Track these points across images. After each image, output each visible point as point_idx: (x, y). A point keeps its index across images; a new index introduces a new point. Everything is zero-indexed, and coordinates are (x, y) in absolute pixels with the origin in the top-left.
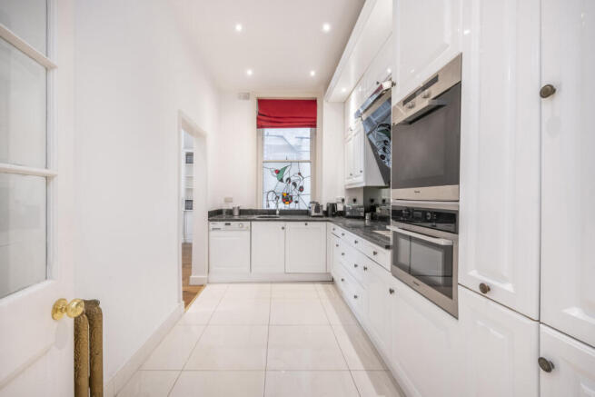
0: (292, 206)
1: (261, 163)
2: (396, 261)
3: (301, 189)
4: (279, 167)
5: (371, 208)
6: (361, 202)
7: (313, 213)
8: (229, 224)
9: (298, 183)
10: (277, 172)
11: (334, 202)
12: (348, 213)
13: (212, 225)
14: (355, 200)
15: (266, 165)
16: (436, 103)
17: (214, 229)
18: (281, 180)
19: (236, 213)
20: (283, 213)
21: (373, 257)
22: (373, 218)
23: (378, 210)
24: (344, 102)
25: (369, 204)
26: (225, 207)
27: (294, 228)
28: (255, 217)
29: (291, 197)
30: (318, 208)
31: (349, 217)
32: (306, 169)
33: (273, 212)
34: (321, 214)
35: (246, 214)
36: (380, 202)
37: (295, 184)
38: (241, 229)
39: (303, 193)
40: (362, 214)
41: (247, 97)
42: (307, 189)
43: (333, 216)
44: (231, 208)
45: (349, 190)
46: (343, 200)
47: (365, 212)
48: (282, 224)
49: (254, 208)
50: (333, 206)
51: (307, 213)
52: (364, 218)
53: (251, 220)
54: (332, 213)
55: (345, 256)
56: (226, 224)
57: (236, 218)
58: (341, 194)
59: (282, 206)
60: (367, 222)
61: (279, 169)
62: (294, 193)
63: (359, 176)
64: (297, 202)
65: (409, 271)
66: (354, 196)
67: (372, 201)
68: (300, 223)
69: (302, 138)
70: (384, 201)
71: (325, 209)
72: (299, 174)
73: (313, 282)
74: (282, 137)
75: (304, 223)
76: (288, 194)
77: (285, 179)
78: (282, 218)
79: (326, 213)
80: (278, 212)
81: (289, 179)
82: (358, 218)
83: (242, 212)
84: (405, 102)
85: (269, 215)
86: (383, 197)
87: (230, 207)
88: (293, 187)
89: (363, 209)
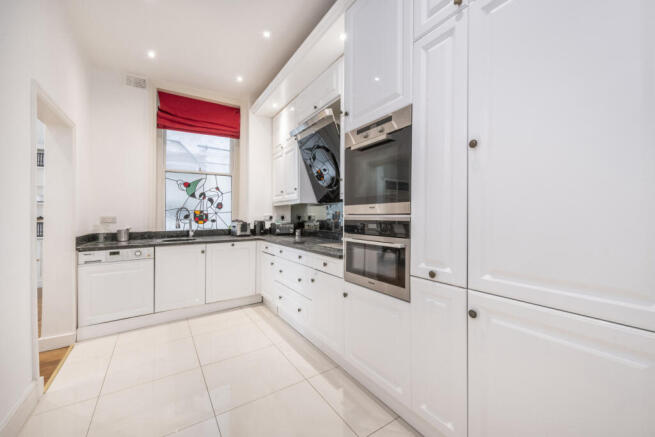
0: (208, 226)
1: (163, 173)
2: (349, 268)
3: (220, 206)
4: (190, 179)
5: (299, 224)
6: (288, 219)
7: (239, 233)
8: (118, 253)
9: (215, 199)
10: (187, 185)
11: (262, 219)
12: (278, 231)
13: (83, 257)
14: (283, 218)
15: (168, 175)
16: (390, 137)
17: (86, 262)
18: (193, 195)
19: (124, 238)
20: (198, 234)
21: (324, 269)
22: (303, 234)
23: (306, 227)
24: (272, 118)
25: (296, 221)
26: (103, 230)
27: (219, 250)
28: (159, 241)
29: (207, 216)
30: (244, 226)
31: (279, 235)
32: (225, 184)
33: (186, 234)
34: (248, 232)
35: (141, 239)
36: (306, 219)
37: (211, 200)
38: (139, 258)
39: (222, 210)
40: (292, 231)
41: (141, 84)
42: (227, 206)
43: (262, 234)
44: (114, 231)
45: (277, 208)
46: (271, 218)
47: (295, 229)
48: (203, 246)
49: (154, 230)
50: (262, 224)
51: (229, 233)
52: (294, 234)
53: (154, 246)
54: (260, 231)
55: (283, 273)
56: (112, 254)
57: (124, 244)
58: (269, 212)
59: (195, 226)
60: (297, 238)
61: (190, 182)
62: (210, 210)
63: (293, 193)
64: (213, 221)
65: (364, 273)
66: (281, 213)
67: (299, 218)
68: (226, 244)
69: (207, 148)
70: (310, 217)
71: (252, 227)
72: (217, 189)
73: (241, 307)
74: (179, 143)
75: (230, 244)
76: (201, 212)
77: (197, 194)
78: (198, 239)
79: (253, 232)
80: (191, 234)
81: (203, 195)
82: (288, 235)
83: (132, 236)
84: (360, 131)
85: (179, 238)
86: (309, 214)
87: (113, 229)
88: (209, 203)
89: (292, 226)
